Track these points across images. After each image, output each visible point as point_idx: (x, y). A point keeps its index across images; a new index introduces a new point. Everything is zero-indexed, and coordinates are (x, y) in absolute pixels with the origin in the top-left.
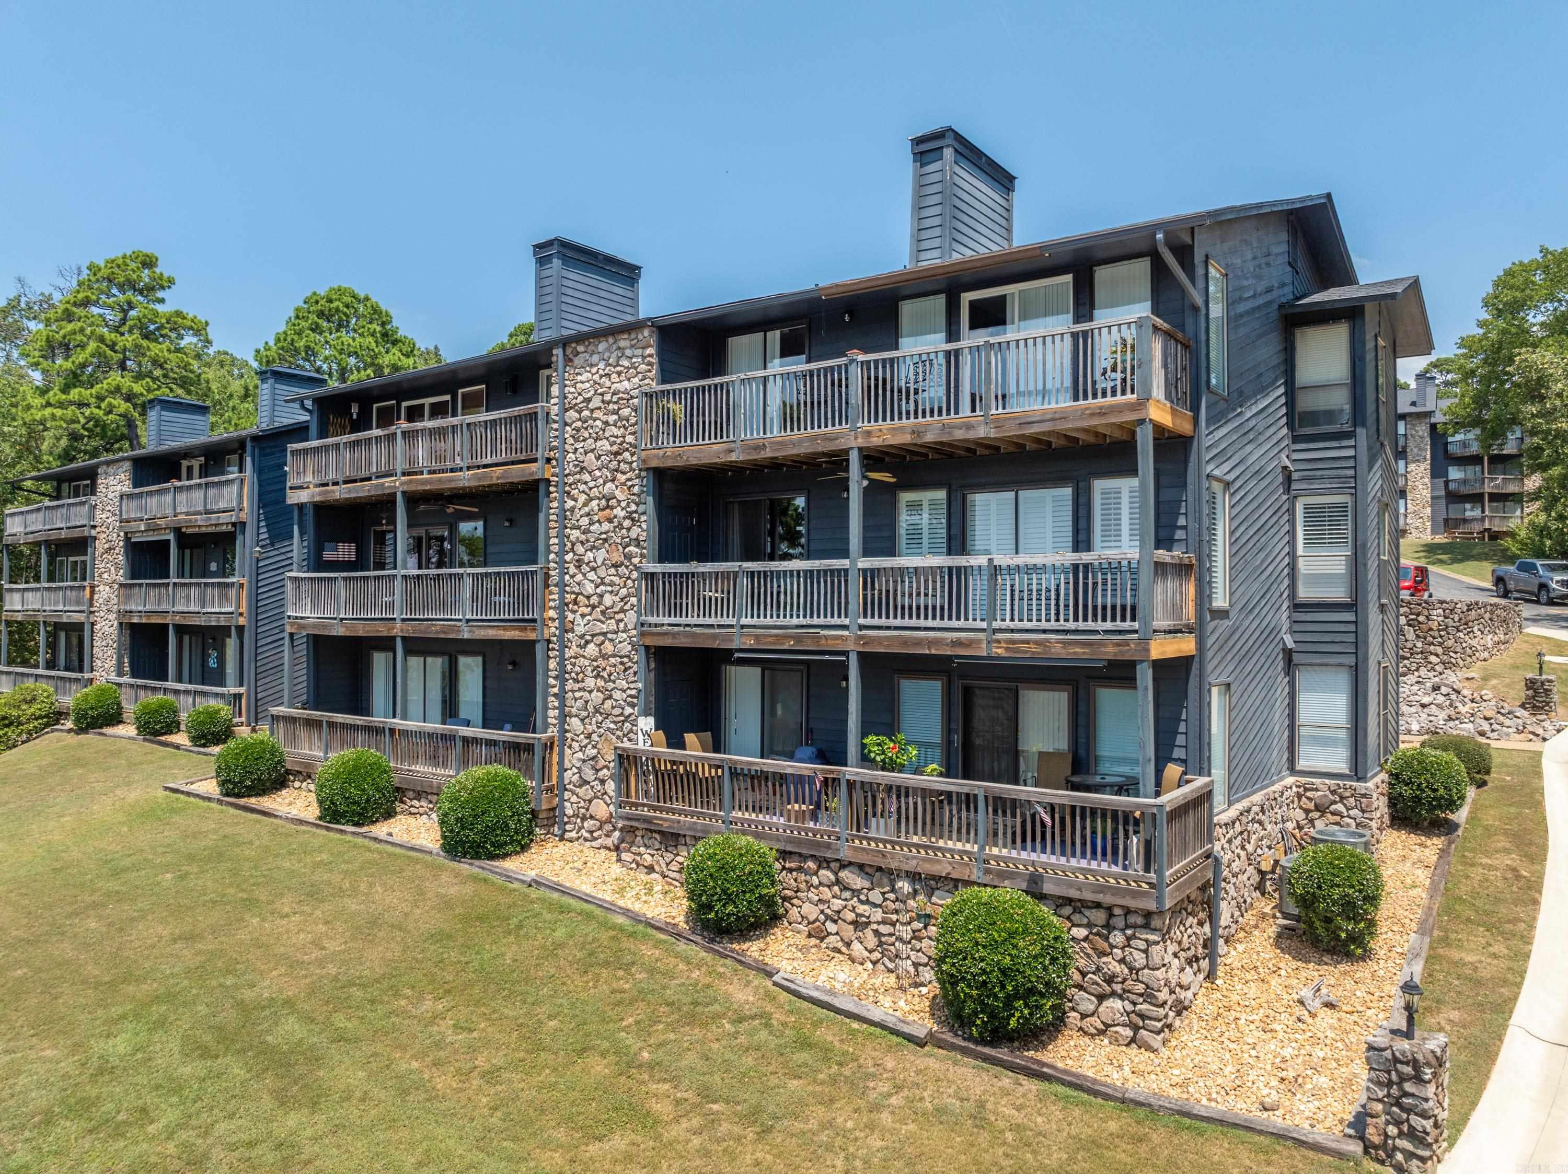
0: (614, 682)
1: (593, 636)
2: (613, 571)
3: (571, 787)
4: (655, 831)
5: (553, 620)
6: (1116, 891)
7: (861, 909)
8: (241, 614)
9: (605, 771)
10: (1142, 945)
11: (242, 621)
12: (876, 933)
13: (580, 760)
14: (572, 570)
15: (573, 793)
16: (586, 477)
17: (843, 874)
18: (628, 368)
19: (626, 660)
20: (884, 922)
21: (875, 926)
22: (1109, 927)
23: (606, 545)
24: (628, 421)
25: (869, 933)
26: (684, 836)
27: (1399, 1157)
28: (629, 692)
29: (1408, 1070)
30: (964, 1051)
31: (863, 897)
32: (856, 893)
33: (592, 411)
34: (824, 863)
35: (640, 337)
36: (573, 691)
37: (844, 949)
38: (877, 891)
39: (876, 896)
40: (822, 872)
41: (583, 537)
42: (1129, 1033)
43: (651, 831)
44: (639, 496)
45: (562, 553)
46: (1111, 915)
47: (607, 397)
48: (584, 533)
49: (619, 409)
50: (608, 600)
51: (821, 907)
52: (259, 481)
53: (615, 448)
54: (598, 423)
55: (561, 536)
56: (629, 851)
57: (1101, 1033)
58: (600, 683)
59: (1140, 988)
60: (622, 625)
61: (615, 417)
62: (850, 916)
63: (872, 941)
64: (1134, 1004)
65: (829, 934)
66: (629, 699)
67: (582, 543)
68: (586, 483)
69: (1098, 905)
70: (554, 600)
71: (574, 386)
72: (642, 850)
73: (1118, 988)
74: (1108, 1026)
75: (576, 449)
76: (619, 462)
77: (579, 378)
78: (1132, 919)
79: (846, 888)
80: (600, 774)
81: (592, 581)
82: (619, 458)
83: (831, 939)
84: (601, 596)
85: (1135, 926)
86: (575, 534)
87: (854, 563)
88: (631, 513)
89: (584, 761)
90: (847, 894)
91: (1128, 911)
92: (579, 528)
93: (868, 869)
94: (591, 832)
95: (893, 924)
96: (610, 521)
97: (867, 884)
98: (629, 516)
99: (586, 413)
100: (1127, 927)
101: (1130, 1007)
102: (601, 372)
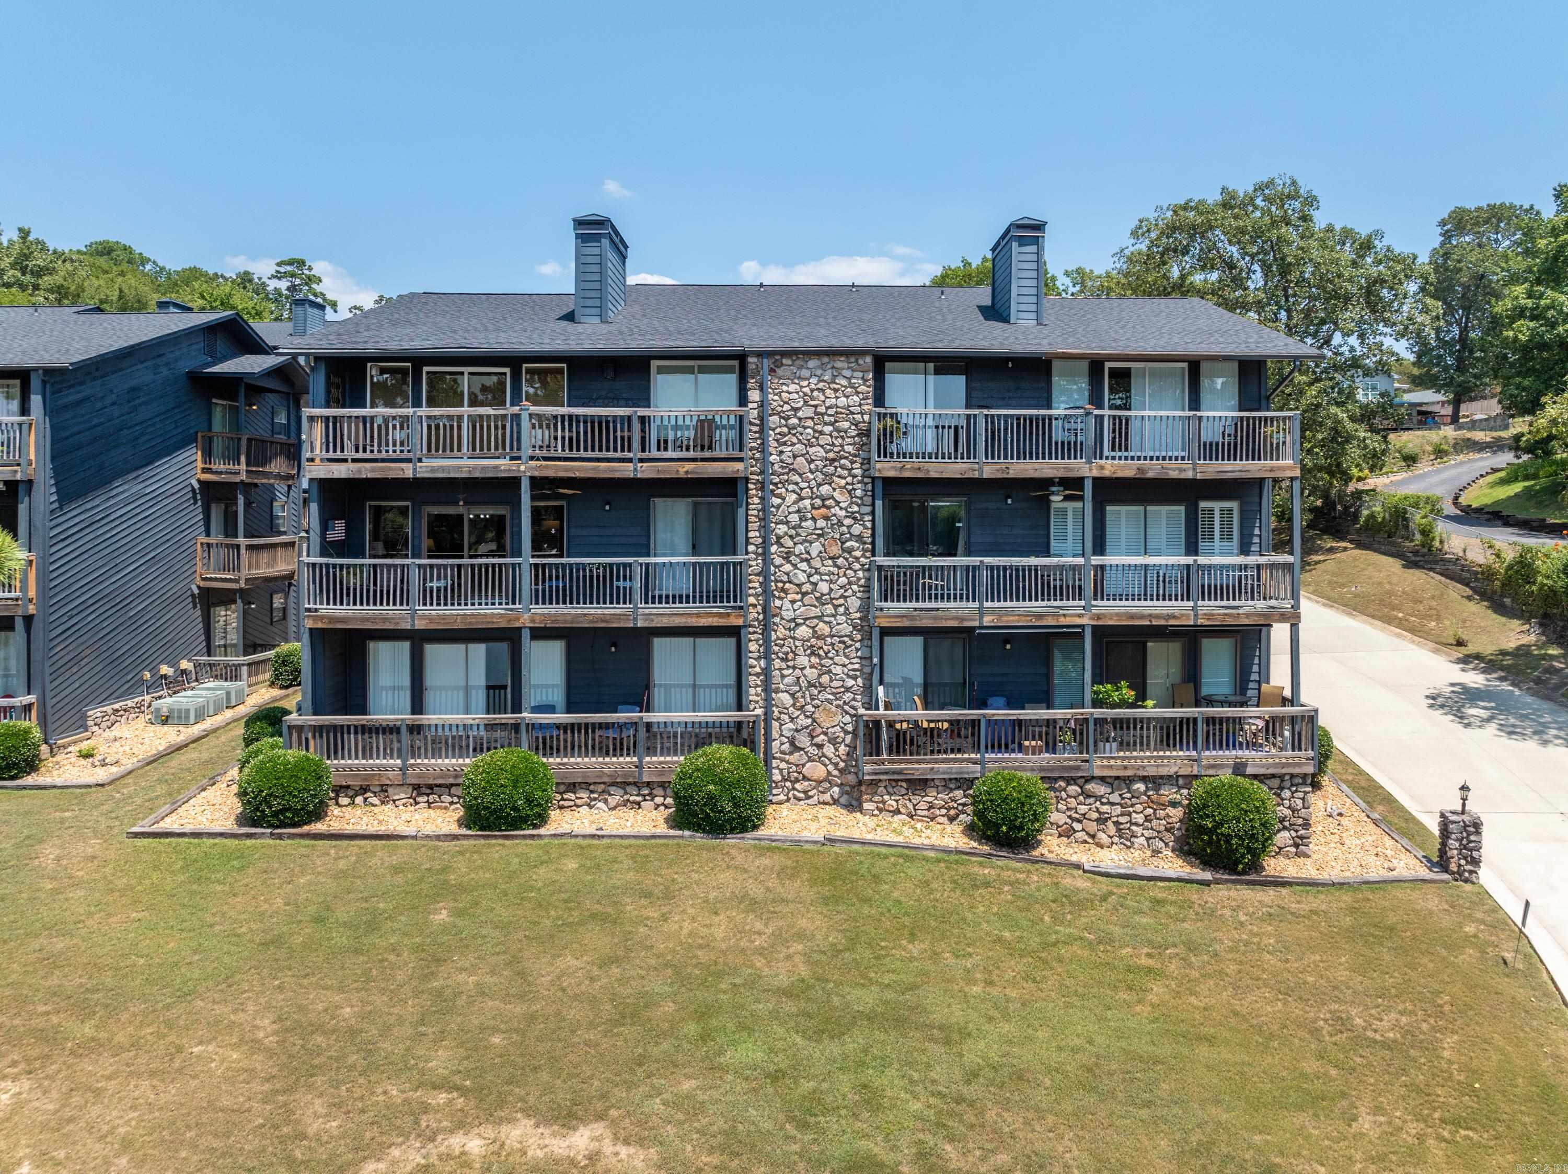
0: (832, 659)
1: (805, 619)
2: (830, 562)
3: (778, 755)
4: (902, 780)
5: (754, 606)
6: (1284, 766)
7: (1105, 808)
8: (31, 600)
9: (822, 737)
10: (1301, 795)
11: (32, 609)
12: (1117, 823)
13: (790, 730)
14: (778, 561)
15: (782, 760)
16: (797, 478)
17: (1088, 787)
18: (846, 387)
19: (846, 639)
20: (1122, 815)
21: (1115, 819)
22: (1282, 788)
23: (822, 539)
24: (846, 432)
25: (1109, 824)
26: (933, 780)
27: (1467, 874)
28: (850, 667)
29: (1472, 829)
30: (1233, 882)
31: (1104, 800)
32: (1099, 798)
33: (800, 419)
34: (1070, 781)
35: (861, 362)
36: (780, 670)
37: (1090, 840)
38: (1116, 794)
39: (1115, 798)
40: (1070, 788)
41: (793, 532)
42: (1293, 850)
43: (897, 781)
44: (861, 498)
45: (765, 544)
46: (1282, 781)
47: (822, 409)
48: (794, 528)
49: (836, 421)
50: (824, 587)
51: (1069, 813)
52: (52, 426)
53: (831, 455)
54: (809, 431)
55: (765, 529)
56: (871, 801)
57: (1277, 853)
58: (814, 660)
59: (1300, 821)
60: (842, 609)
61: (831, 428)
62: (1095, 815)
63: (1112, 829)
64: (1297, 831)
65: (1075, 831)
66: (851, 673)
67: (791, 537)
68: (797, 484)
69: (1273, 776)
70: (755, 588)
71: (779, 394)
72: (886, 797)
73: (1287, 824)
74: (1280, 848)
75: (782, 452)
76: (836, 468)
77: (785, 388)
78: (1296, 781)
79: (1089, 796)
80: (816, 740)
81: (804, 571)
82: (836, 464)
83: (1078, 835)
84: (815, 584)
85: (1297, 785)
86: (782, 529)
87: (1088, 560)
88: (853, 513)
89: (797, 731)
90: (1092, 800)
91: (1292, 776)
92: (787, 523)
93: (1109, 780)
94: (805, 792)
95: (1129, 814)
96: (827, 518)
97: (1109, 790)
98: (852, 516)
99: (794, 421)
100: (1292, 785)
101: (1294, 834)
102: (813, 386)
